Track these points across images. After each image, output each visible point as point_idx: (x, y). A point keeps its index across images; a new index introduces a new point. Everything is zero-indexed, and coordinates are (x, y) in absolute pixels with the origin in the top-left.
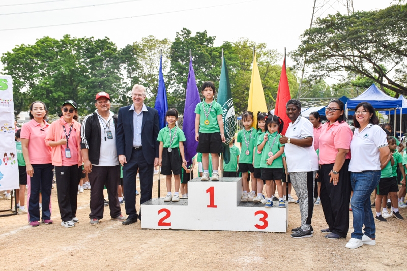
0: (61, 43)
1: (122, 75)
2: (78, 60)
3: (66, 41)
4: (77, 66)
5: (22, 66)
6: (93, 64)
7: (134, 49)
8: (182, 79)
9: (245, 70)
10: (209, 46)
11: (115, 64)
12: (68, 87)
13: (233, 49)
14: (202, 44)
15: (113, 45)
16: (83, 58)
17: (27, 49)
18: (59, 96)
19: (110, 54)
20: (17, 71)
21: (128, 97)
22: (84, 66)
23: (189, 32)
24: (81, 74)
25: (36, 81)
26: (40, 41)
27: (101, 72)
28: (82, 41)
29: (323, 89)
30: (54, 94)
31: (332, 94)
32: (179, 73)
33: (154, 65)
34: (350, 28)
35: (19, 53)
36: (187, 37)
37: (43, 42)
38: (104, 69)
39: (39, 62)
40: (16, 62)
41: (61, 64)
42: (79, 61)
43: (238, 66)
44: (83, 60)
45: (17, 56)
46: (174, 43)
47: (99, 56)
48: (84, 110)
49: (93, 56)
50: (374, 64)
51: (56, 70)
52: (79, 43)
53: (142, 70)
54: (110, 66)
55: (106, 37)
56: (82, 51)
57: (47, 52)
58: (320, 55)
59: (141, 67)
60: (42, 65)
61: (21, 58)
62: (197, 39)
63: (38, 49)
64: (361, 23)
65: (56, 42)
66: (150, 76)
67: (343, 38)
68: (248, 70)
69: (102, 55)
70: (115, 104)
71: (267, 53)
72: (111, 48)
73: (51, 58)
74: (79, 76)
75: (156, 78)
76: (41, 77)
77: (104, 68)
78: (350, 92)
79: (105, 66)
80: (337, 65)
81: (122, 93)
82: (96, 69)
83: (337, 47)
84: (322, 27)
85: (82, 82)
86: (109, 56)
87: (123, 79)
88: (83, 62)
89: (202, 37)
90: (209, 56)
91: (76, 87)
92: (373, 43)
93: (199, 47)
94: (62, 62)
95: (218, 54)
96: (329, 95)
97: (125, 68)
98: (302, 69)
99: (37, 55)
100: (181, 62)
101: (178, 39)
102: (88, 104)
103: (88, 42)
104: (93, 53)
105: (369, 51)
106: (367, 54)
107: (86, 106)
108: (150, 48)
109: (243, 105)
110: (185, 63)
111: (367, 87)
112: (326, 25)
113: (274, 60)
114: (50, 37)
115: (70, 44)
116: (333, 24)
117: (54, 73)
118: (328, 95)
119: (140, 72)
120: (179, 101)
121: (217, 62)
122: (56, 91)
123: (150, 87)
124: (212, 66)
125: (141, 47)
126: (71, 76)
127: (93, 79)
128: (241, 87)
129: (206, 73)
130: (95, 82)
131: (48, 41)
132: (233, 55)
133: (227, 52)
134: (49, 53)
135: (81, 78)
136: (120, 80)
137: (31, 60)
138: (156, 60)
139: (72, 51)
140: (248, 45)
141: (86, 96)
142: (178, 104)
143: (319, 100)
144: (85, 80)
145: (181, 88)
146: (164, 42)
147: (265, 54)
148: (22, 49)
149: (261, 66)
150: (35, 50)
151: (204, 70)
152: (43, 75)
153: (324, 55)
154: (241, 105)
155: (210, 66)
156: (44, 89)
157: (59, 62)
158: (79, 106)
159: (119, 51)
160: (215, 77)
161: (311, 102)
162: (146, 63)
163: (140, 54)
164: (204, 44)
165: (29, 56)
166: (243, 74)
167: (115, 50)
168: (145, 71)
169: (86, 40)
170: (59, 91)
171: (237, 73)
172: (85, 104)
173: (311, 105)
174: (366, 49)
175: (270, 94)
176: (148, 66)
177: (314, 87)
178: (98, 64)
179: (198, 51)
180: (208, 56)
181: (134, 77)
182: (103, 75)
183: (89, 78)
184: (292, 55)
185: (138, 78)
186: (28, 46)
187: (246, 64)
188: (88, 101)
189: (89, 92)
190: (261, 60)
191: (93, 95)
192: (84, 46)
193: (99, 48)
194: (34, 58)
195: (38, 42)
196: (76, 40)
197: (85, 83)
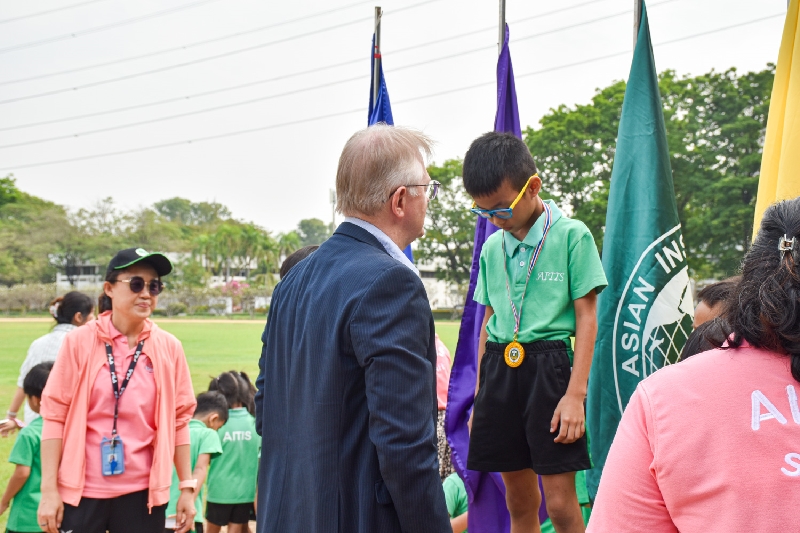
2: (693, 131)
4: (688, 148)
5: (556, 158)
16: (704, 125)
17: (568, 118)
20: (547, 171)
22: (705, 146)
24: (696, 170)
25: (586, 192)
26: (603, 93)
27: (752, 159)
28: (703, 82)
35: (552, 128)
37: (609, 96)
39: (595, 145)
40: (543, 150)
42: (693, 136)
44: (704, 131)
45: (547, 134)
47: (746, 118)
48: (700, 264)
49: (731, 120)
52: (696, 89)
55: (770, 65)
56: (701, 109)
60: (602, 151)
61: (554, 140)
63: (594, 114)
69: (755, 114)
74: (692, 174)
76: (598, 183)
77: (758, 148)
85: (699, 189)
88: (705, 137)
91: (684, 205)
99: (592, 129)
103: (718, 82)
104: (732, 110)
115: (673, 93)
127: (729, 179)
130: (730, 189)
135: (697, 179)
139: (678, 111)
141: (705, 228)
144: (706, 185)
148: (558, 117)
150: (588, 116)
152: (604, 177)
165: (573, 132)
169: (716, 78)
172: (705, 247)
183: (720, 177)
186: (574, 109)
188: (711, 241)
189: (716, 216)
191: (726, 224)
192: (708, 96)
193: (747, 97)
194: (584, 136)
195: (599, 96)
196: (689, 81)
197: (705, 193)
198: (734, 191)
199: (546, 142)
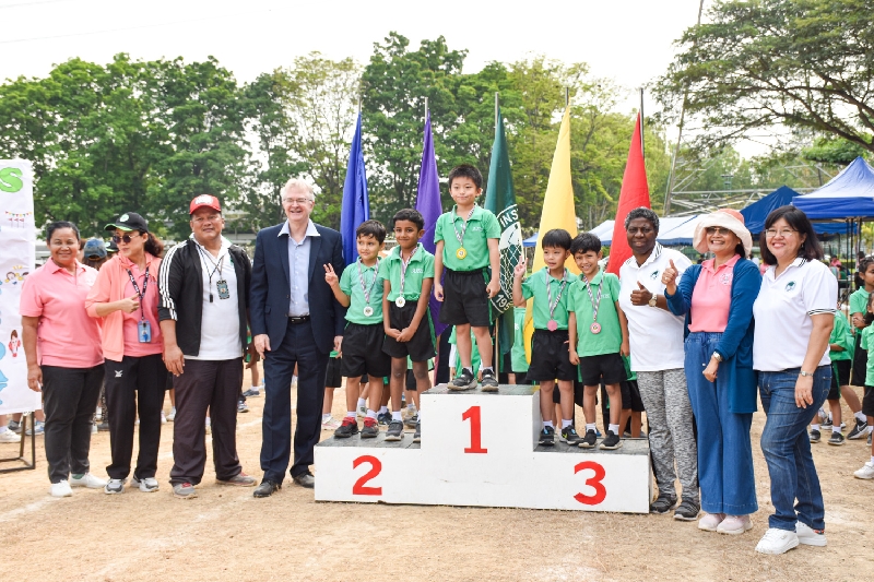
0: (109, 72)
1: (248, 143)
2: (147, 110)
3: (122, 68)
4: (144, 125)
5: (17, 127)
6: (182, 120)
7: (275, 83)
8: (387, 152)
9: (536, 126)
10: (452, 72)
11: (232, 118)
12: (123, 173)
13: (509, 79)
14: (434, 68)
15: (227, 75)
16: (158, 105)
17: (30, 88)
18: (103, 196)
19: (221, 97)
20: (7, 138)
21: (261, 195)
22: (160, 124)
23: (404, 42)
24: (152, 144)
25: (50, 160)
26: (60, 68)
27: (201, 137)
28: (155, 67)
29: (730, 169)
30: (91, 190)
31: (755, 180)
32: (380, 137)
33: (322, 120)
34: (797, 20)
35: (14, 97)
36: (400, 52)
37: (66, 72)
38: (207, 131)
39: (57, 116)
40: (5, 118)
41: (109, 121)
42: (148, 114)
43: (522, 119)
44: (158, 111)
45: (9, 102)
46: (369, 68)
47: (195, 102)
48: (158, 227)
49: (182, 102)
50: (862, 105)
51: (97, 135)
52: (149, 73)
53: (295, 132)
54: (219, 125)
55: (211, 57)
56: (155, 90)
57: (74, 92)
58: (724, 88)
59: (290, 126)
60: (64, 123)
61: (17, 109)
62: (423, 56)
63: (55, 88)
64: (826, 7)
65: (96, 70)
66: (313, 145)
67: (781, 46)
68: (546, 127)
69: (201, 98)
70: (231, 212)
71: (593, 86)
72: (223, 81)
73: (83, 108)
74: (149, 148)
75: (327, 149)
76: (62, 152)
77: (205, 128)
78: (801, 174)
79: (209, 125)
80: (766, 111)
81: (246, 186)
82: (188, 132)
83: (765, 68)
84: (726, 20)
85: (156, 161)
86: (219, 99)
87: (250, 154)
88: (159, 115)
89: (434, 54)
90: (453, 96)
91: (142, 175)
92: (856, 54)
93: (428, 75)
94: (112, 117)
95: (473, 92)
96: (746, 183)
97: (255, 128)
98: (678, 122)
99: (54, 101)
100: (385, 112)
101: (377, 59)
102: (169, 212)
103: (170, 70)
104: (182, 94)
105: (846, 76)
106: (843, 82)
107: (164, 217)
108: (314, 81)
109: (533, 211)
110: (394, 114)
111: (846, 163)
112: (738, 17)
113: (609, 102)
114: (82, 60)
115: (128, 74)
116: (756, 14)
117: (91, 141)
118: (743, 182)
119: (290, 138)
120: (382, 202)
121: (472, 109)
122: (95, 184)
123: (314, 171)
124: (460, 120)
125: (293, 78)
126: (130, 148)
127: (180, 154)
128: (528, 169)
129: (445, 136)
130: (184, 162)
131: (77, 68)
132: (509, 94)
133: (493, 86)
134: (79, 95)
135: (153, 152)
136: (242, 156)
137: (38, 114)
138: (328, 110)
139: (134, 90)
140: (546, 67)
141: (163, 195)
142: (379, 212)
143: (721, 196)
144: (163, 158)
145: (386, 172)
146: (346, 66)
147: (586, 89)
148: (19, 87)
149: (576, 117)
150: (48, 88)
151: (440, 129)
152: (66, 146)
153: (733, 89)
154: (528, 210)
155: (454, 118)
156: (69, 178)
157: (104, 116)
158: (149, 218)
159: (241, 90)
160: (467, 145)
161: (701, 202)
162: (303, 116)
163: (291, 95)
164: (440, 67)
165: (36, 103)
166: (533, 138)
167: (232, 85)
168: (300, 134)
169: (166, 65)
170: (102, 182)
171: (518, 136)
172: (162, 212)
173: (703, 209)
174: (840, 70)
175: (599, 182)
176: (309, 123)
177: (708, 165)
178: (193, 120)
179: (425, 84)
180: (448, 97)
181: (276, 149)
182: (203, 144)
183: (172, 153)
184: (654, 90)
185: (286, 150)
186: (33, 81)
187: (540, 113)
188: (167, 206)
189: (172, 186)
190: (577, 104)
191: (180, 192)
192: (160, 80)
193: (194, 83)
194: (46, 107)
195: (56, 70)
196: (142, 65)
197: (162, 165)
198: (187, 164)
199: (8, 110)
